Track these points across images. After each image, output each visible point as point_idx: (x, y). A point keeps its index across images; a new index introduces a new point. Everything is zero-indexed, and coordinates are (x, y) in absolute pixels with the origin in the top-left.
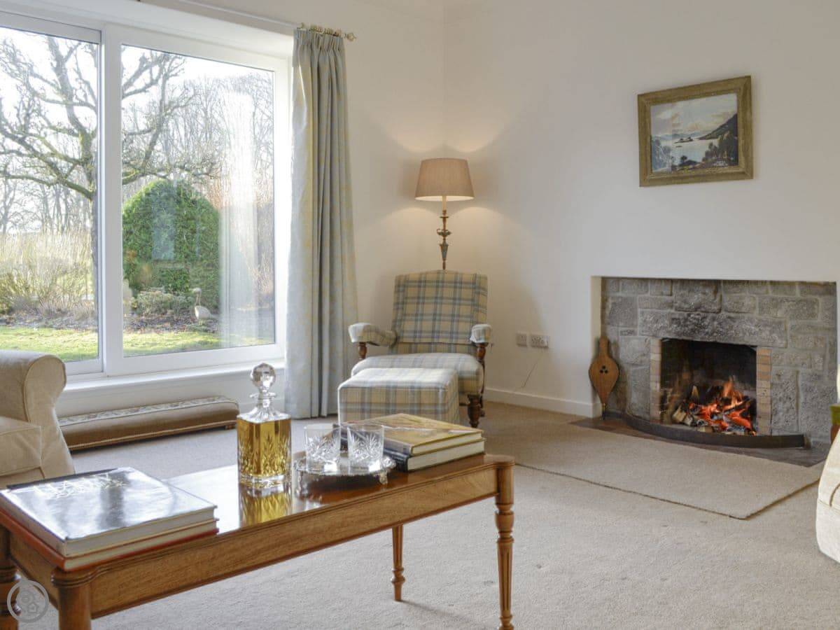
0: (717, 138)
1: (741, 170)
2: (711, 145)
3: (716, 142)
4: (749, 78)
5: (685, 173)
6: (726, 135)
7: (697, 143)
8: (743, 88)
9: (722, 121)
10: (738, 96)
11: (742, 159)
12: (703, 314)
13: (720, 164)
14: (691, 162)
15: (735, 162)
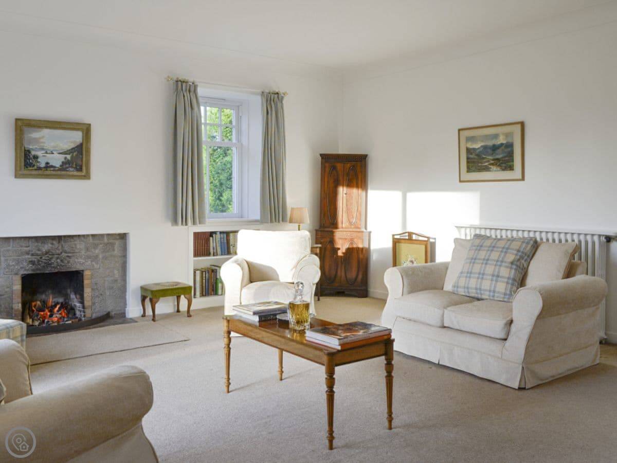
0: (69, 154)
1: (83, 174)
2: (66, 158)
3: (69, 157)
4: (90, 125)
5: (48, 172)
6: (75, 154)
7: (56, 155)
8: (86, 130)
9: (73, 146)
10: (83, 133)
11: (84, 168)
12: (50, 256)
13: (71, 169)
14: (52, 166)
15: (80, 169)
